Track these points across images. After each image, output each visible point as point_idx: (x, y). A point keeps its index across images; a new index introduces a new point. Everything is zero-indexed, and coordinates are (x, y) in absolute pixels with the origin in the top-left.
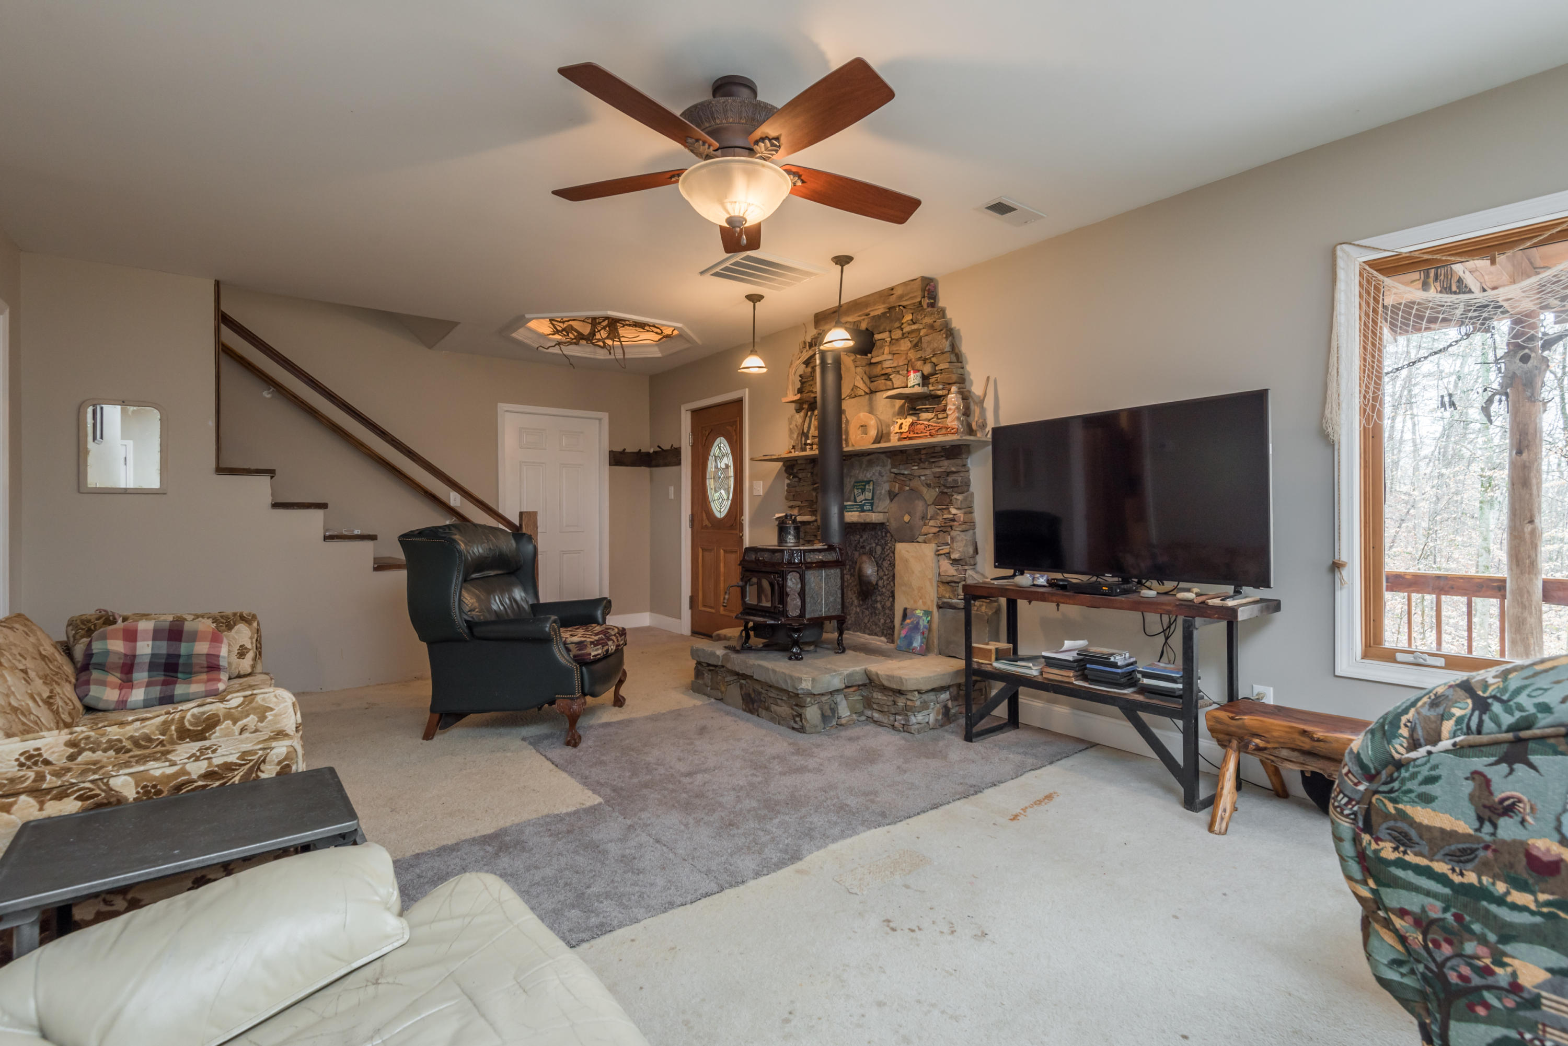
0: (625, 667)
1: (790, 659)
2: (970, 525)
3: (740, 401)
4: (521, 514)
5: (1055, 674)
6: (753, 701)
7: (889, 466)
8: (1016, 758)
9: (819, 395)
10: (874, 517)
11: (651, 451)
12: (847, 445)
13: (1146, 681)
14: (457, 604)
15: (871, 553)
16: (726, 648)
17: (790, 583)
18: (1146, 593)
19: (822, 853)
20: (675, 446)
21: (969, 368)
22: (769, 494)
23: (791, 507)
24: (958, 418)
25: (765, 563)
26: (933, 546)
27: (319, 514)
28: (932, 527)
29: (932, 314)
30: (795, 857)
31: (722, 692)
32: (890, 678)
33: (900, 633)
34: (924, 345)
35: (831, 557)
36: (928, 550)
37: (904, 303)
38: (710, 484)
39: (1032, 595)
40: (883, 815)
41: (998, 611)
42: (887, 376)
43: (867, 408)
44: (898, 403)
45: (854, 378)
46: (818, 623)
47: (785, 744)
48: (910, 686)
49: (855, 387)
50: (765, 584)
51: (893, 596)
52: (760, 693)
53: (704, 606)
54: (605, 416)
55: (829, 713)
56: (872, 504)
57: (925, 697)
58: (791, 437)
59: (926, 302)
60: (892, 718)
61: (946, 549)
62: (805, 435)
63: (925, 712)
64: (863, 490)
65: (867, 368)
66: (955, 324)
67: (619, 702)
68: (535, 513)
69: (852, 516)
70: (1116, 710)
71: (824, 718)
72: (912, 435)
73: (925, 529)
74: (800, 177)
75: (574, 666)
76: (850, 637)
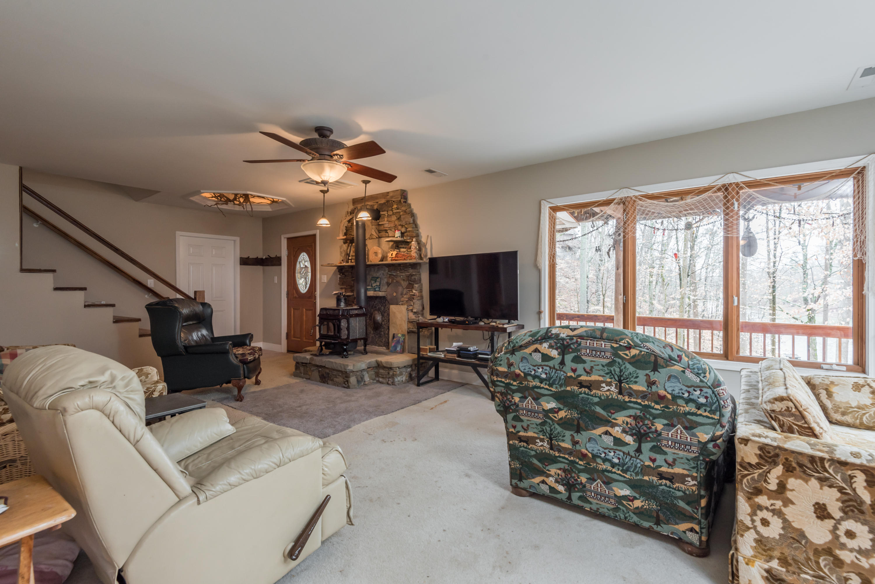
0: (261, 366)
1: (343, 357)
2: (422, 297)
3: (314, 235)
4: (195, 292)
5: (450, 356)
6: (325, 378)
7: (387, 271)
8: (436, 390)
9: (355, 236)
10: (381, 294)
11: (264, 258)
12: (368, 261)
13: (480, 356)
14: (179, 338)
15: (379, 310)
16: (311, 355)
17: (342, 324)
18: (482, 323)
19: (359, 425)
20: (278, 256)
21: (421, 230)
22: (329, 281)
23: (342, 288)
24: (416, 252)
25: (330, 315)
26: (406, 306)
27: (82, 293)
28: (405, 298)
29: (405, 206)
30: (349, 427)
31: (309, 375)
32: (387, 362)
33: (392, 345)
34: (402, 219)
35: (360, 312)
36: (404, 308)
37: (394, 200)
38: (298, 275)
39: (443, 326)
40: (383, 412)
41: (431, 334)
42: (386, 231)
43: (377, 245)
44: (391, 243)
45: (371, 231)
46: (355, 341)
47: (341, 393)
48: (395, 365)
49: (372, 235)
50: (331, 325)
51: (389, 329)
52: (328, 374)
53: (294, 337)
54: (238, 239)
55: (360, 379)
56: (379, 288)
57: (401, 370)
58: (341, 255)
59: (402, 200)
60: (387, 380)
61: (411, 308)
62: (348, 255)
63: (401, 376)
64: (376, 281)
65: (377, 227)
66: (415, 211)
67: (258, 383)
68: (204, 292)
69: (371, 293)
70: (470, 368)
71: (358, 382)
72: (396, 259)
73: (402, 299)
74: (350, 165)
75: (240, 364)
76: (369, 348)
